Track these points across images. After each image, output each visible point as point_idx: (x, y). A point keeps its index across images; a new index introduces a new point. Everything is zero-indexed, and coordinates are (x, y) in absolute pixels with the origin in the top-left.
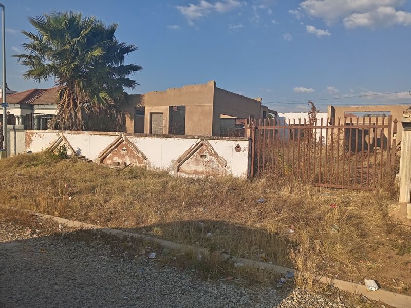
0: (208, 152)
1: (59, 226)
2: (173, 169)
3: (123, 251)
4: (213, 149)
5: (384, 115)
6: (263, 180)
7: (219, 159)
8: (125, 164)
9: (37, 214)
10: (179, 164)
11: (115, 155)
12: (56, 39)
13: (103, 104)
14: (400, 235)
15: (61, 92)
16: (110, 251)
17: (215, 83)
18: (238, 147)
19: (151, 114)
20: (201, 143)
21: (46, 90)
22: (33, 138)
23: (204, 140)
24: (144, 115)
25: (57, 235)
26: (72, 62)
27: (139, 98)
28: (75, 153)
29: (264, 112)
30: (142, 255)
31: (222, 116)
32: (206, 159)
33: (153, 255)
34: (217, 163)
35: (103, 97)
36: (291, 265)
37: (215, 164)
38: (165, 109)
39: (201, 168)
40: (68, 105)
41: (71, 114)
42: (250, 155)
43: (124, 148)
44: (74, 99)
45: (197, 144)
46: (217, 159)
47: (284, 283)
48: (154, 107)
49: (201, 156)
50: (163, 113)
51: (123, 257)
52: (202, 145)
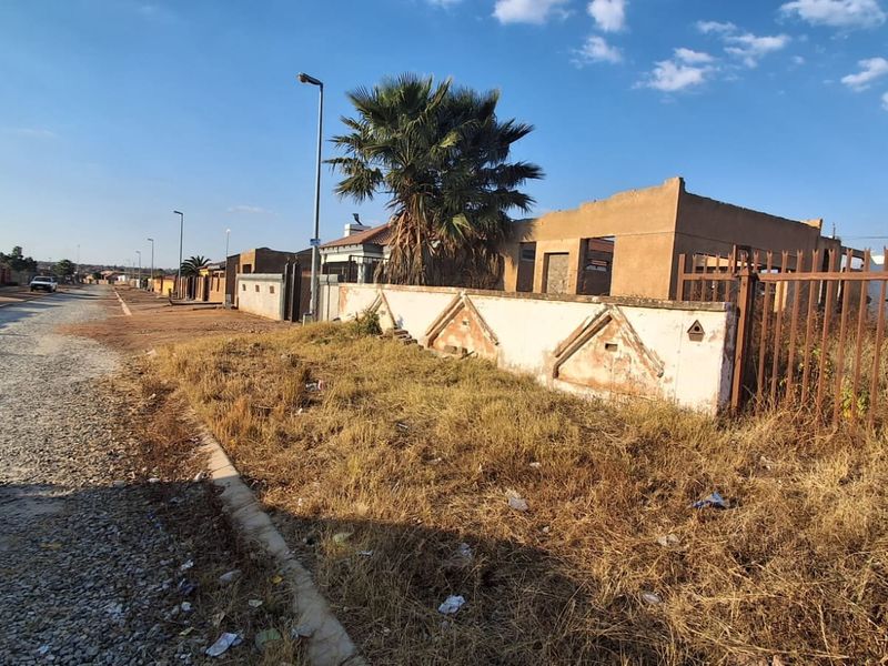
0: (623, 338)
2: (545, 371)
4: (633, 331)
7: (645, 356)
8: (465, 350)
10: (557, 359)
11: (451, 331)
12: (383, 125)
17: (682, 183)
18: (697, 329)
19: (547, 255)
20: (607, 313)
22: (348, 297)
23: (611, 307)
24: (534, 258)
28: (394, 325)
32: (616, 355)
34: (641, 365)
35: (458, 225)
37: (637, 369)
38: (572, 245)
39: (603, 376)
41: (404, 255)
42: (729, 354)
43: (466, 320)
45: (598, 316)
46: (641, 357)
48: (554, 242)
49: (607, 346)
50: (567, 253)
52: (609, 319)
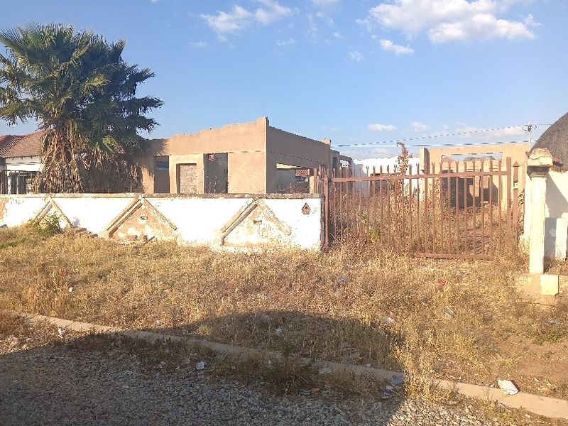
0: (265, 216)
1: (60, 331)
2: (216, 242)
3: (158, 362)
4: (271, 212)
5: (492, 158)
6: (343, 252)
7: (280, 225)
8: (146, 237)
9: (24, 315)
10: (223, 234)
11: (130, 225)
12: (37, 62)
13: (110, 154)
14: (533, 317)
15: (47, 139)
16: (139, 363)
17: (268, 122)
18: (306, 208)
19: (178, 166)
20: (254, 203)
21: (22, 137)
22: (7, 206)
23: (257, 200)
24: (168, 168)
25: (58, 344)
26: (61, 96)
27: (160, 143)
28: (71, 225)
29: (335, 159)
30: (186, 366)
31: (279, 166)
32: (262, 226)
33: (201, 365)
34: (278, 231)
35: (108, 144)
36: (398, 367)
37: (275, 233)
38: (198, 158)
39: (254, 239)
40: (58, 157)
42: (323, 219)
43: (143, 215)
44: (66, 149)
45: (249, 206)
46: (278, 226)
47: (390, 392)
48: (183, 156)
50: (195, 164)
51: (159, 370)
52: (256, 205)
